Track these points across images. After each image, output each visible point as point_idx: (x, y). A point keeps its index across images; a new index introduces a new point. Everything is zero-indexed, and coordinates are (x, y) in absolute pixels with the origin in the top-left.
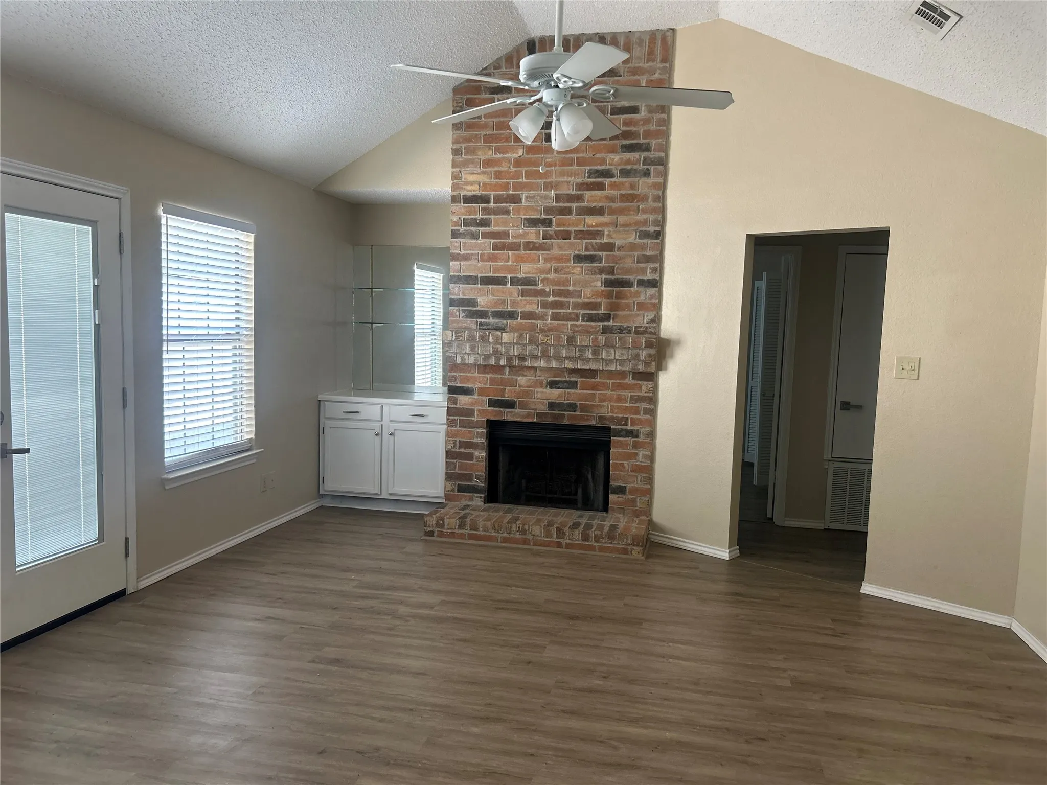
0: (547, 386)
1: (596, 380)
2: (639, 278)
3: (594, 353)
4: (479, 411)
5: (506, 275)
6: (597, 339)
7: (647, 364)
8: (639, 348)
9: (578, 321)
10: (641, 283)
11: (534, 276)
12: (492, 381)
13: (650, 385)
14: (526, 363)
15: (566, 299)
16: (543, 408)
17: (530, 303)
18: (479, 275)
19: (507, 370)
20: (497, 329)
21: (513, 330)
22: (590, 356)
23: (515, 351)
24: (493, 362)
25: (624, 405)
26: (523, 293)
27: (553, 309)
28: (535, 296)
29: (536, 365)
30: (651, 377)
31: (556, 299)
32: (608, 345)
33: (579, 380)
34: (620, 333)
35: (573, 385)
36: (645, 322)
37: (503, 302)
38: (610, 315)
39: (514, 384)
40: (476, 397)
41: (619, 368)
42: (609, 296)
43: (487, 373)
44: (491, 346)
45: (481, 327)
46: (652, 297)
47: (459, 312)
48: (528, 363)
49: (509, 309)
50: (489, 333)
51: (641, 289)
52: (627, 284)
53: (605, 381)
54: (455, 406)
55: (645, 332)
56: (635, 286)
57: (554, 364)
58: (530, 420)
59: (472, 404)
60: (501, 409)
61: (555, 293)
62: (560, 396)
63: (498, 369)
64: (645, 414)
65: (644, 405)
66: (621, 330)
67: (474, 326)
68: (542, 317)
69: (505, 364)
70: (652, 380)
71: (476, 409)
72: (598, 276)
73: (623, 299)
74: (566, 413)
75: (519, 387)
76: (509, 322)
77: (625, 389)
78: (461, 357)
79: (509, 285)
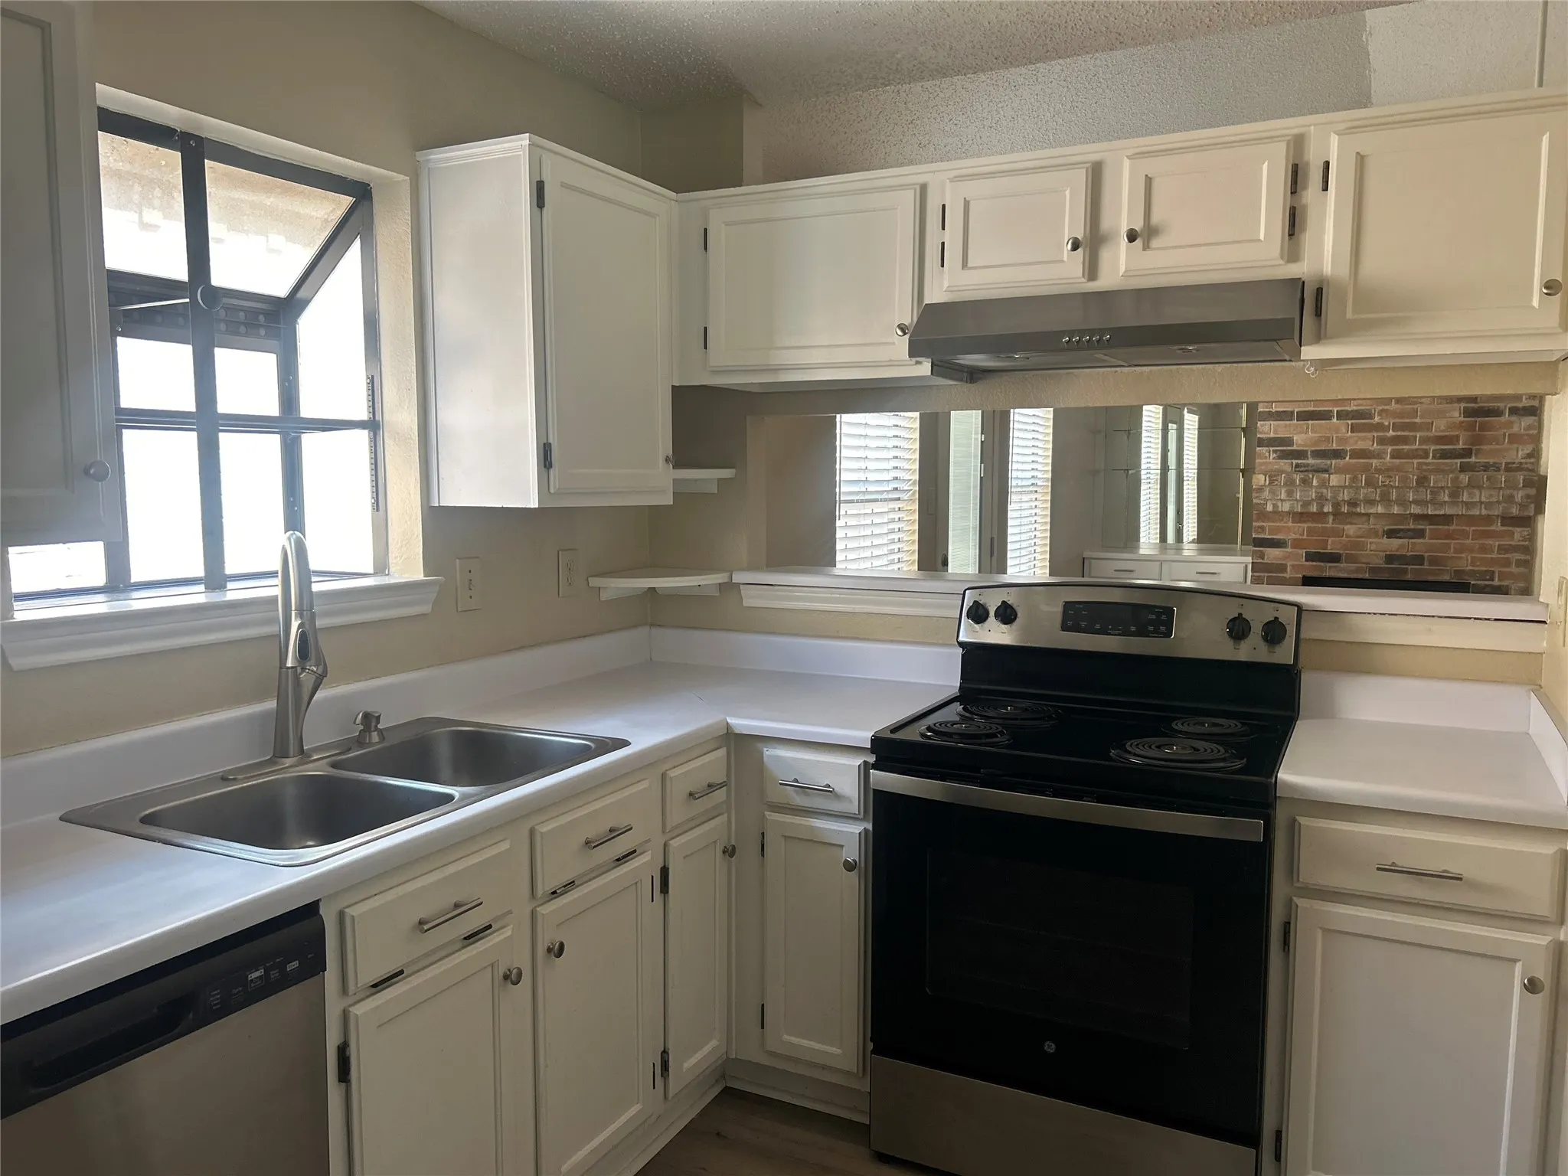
0: (1383, 536)
1: (1452, 527)
2: (1511, 405)
3: (1451, 496)
4: (1293, 566)
5: (1331, 409)
6: (1457, 478)
7: (1523, 506)
8: (1516, 488)
9: (1427, 458)
10: (1514, 411)
11: (1368, 408)
12: (1310, 531)
13: (1526, 531)
14: (1358, 510)
15: (1411, 434)
16: (1377, 561)
17: (1364, 439)
18: (1297, 410)
19: (1331, 518)
20: (1318, 470)
21: (1339, 471)
22: (1446, 499)
23: (1346, 495)
24: (1314, 509)
25: (1489, 556)
26: (1354, 429)
27: (1393, 445)
28: (1370, 431)
29: (1371, 511)
30: (1526, 522)
31: (1399, 433)
32: (1471, 485)
33: (1428, 527)
34: (1484, 471)
35: (1420, 534)
36: (1520, 456)
37: (1328, 439)
38: (1471, 450)
39: (1339, 534)
40: (1289, 550)
41: (1484, 512)
42: (1471, 427)
43: (1305, 522)
44: (1314, 491)
45: (1297, 469)
46: (1529, 427)
47: (1269, 453)
48: (1361, 509)
49: (1335, 446)
50: (1313, 476)
51: (1514, 418)
52: (1497, 413)
53: (1464, 528)
54: (1261, 561)
55: (1519, 469)
56: (1505, 414)
57: (1396, 510)
58: (1360, 576)
59: (1286, 558)
60: (1322, 564)
61: (1396, 427)
62: (1402, 546)
63: (1320, 516)
64: (1517, 566)
65: (1517, 556)
66: (1486, 467)
67: (1290, 469)
68: (1379, 455)
69: (1331, 510)
70: (1529, 526)
71: (1289, 564)
72: (1456, 405)
73: (1488, 430)
74: (1410, 567)
75: (1347, 537)
76: (1333, 462)
77: (1489, 537)
78: (1273, 504)
79: (1335, 420)
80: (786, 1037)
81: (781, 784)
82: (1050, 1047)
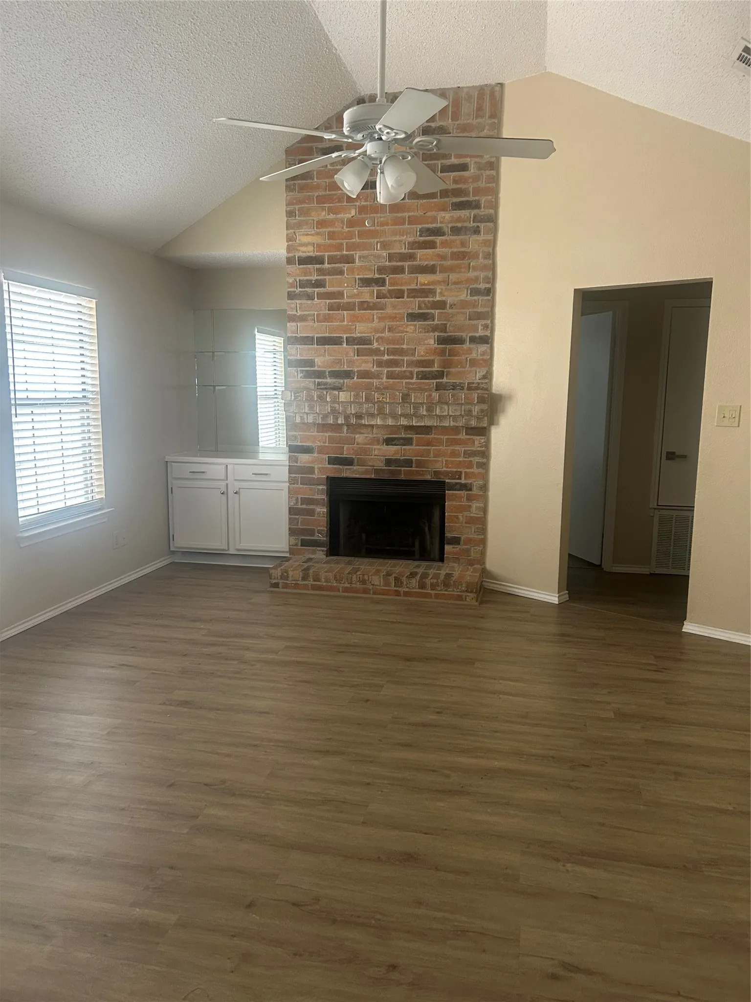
0: (383, 444)
1: (431, 436)
2: (470, 335)
3: (427, 410)
4: (319, 468)
5: (341, 335)
6: (430, 395)
7: (479, 419)
8: (472, 404)
9: (412, 378)
10: (473, 340)
11: (369, 335)
12: (331, 439)
13: (483, 440)
14: (363, 421)
15: (400, 358)
16: (381, 464)
17: (366, 362)
18: (316, 335)
19: (345, 428)
20: (334, 389)
21: (350, 389)
22: (425, 413)
23: (352, 410)
24: (331, 421)
25: (458, 459)
26: (359, 353)
27: (387, 368)
28: (371, 355)
29: (372, 423)
30: (483, 432)
31: (392, 357)
32: (442, 402)
33: (414, 436)
34: (453, 389)
35: (408, 442)
36: (477, 378)
37: (340, 362)
38: (443, 372)
39: (352, 441)
40: (316, 455)
41: (452, 424)
42: (442, 353)
43: (326, 432)
44: (329, 406)
45: (319, 387)
46: (483, 354)
47: (297, 372)
48: (365, 421)
49: (346, 368)
50: (327, 393)
51: (473, 346)
52: (460, 341)
53: (439, 436)
54: (296, 464)
55: (477, 388)
56: (467, 342)
57: (390, 422)
58: (368, 476)
59: (312, 462)
60: (341, 467)
61: (389, 352)
62: (396, 452)
63: (337, 427)
64: (477, 467)
65: (476, 459)
66: (454, 387)
67: (312, 386)
68: (378, 376)
69: (343, 422)
70: (484, 435)
71: (316, 467)
72: (431, 334)
73: (455, 356)
74: (403, 469)
75: (357, 444)
76: (345, 381)
77: (458, 444)
78: (301, 417)
79: (345, 345)
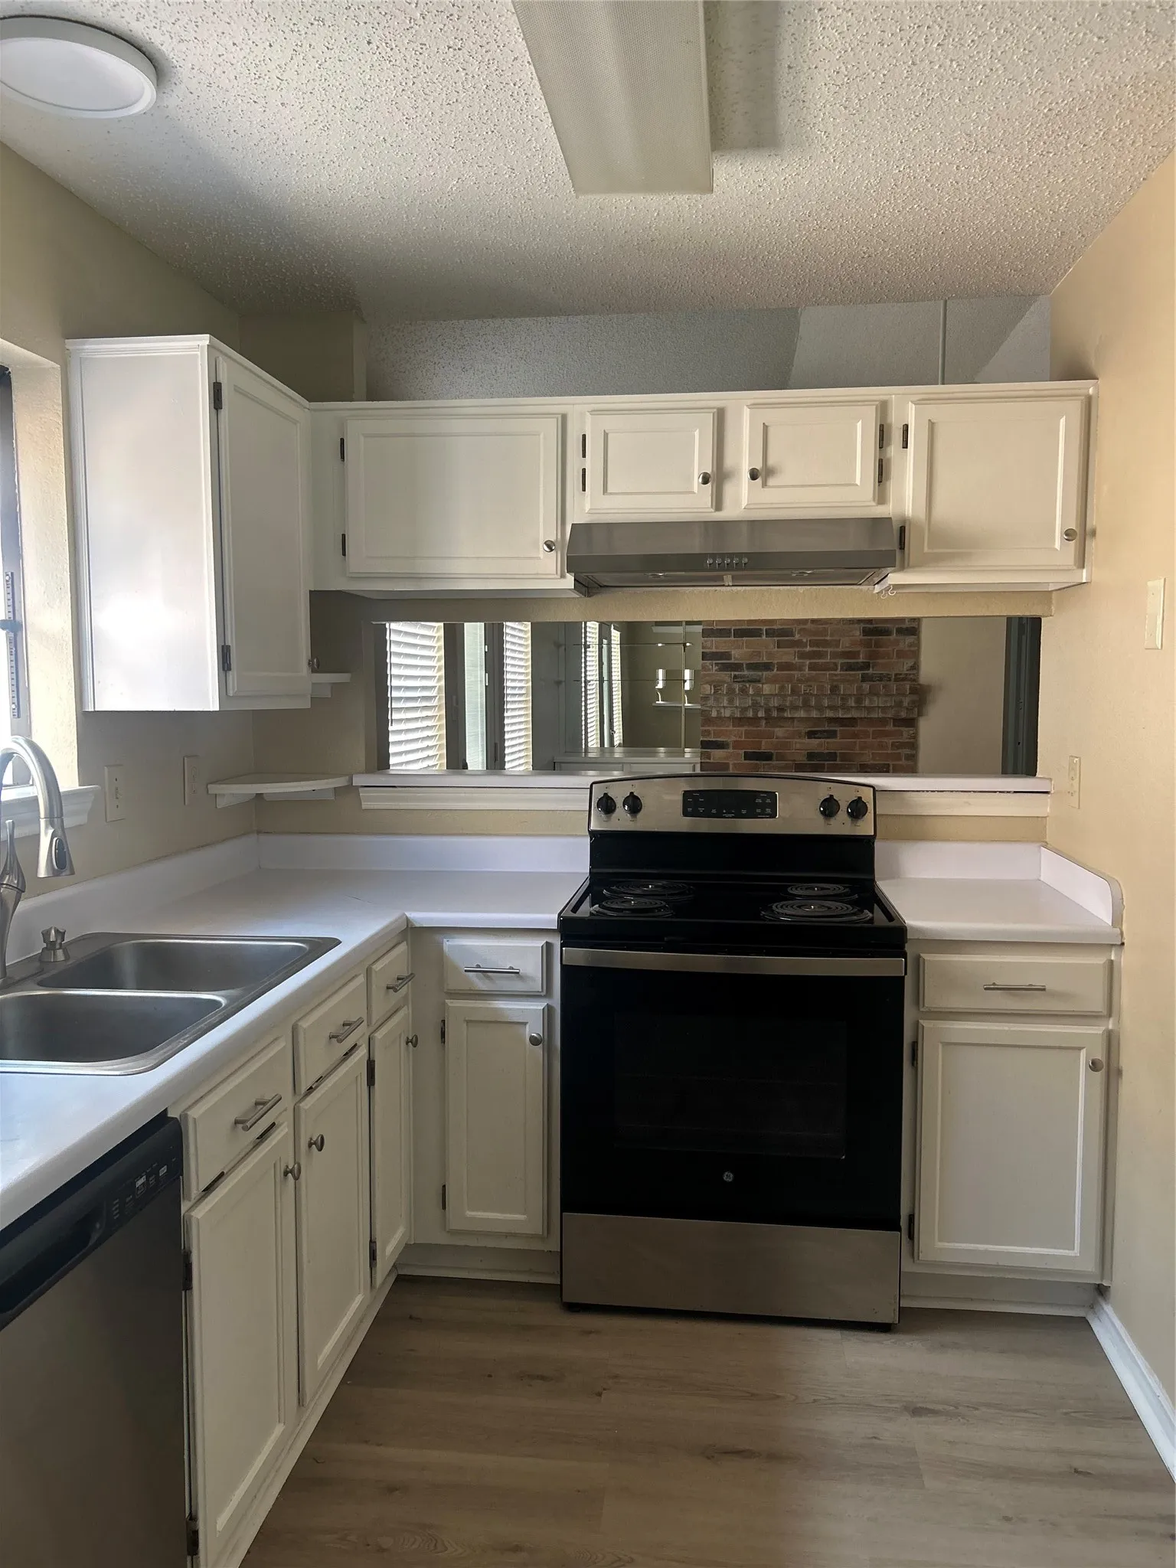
0: (805, 737)
1: (857, 728)
2: (897, 626)
3: (856, 702)
4: (734, 764)
5: (761, 627)
6: (860, 687)
7: (909, 710)
8: (904, 695)
9: (836, 670)
10: (900, 631)
11: (790, 627)
12: (747, 733)
13: (911, 731)
14: (785, 714)
15: (824, 649)
16: (801, 758)
17: (787, 654)
18: (733, 628)
19: (764, 722)
20: (754, 681)
21: (769, 681)
22: (853, 705)
23: (775, 702)
24: (750, 714)
25: (885, 752)
26: (779, 645)
27: (810, 659)
28: (792, 647)
29: (796, 715)
30: (911, 722)
31: (814, 649)
32: (873, 693)
33: (839, 729)
34: (880, 681)
35: (832, 734)
36: (905, 669)
37: (759, 654)
38: (869, 663)
39: (770, 736)
40: (731, 750)
41: (881, 715)
42: (868, 644)
43: (743, 726)
44: (750, 698)
45: (736, 680)
46: (911, 645)
47: (712, 665)
48: (787, 714)
49: (765, 660)
50: (749, 686)
51: (901, 637)
52: (886, 632)
53: (866, 729)
54: (708, 761)
55: (905, 679)
56: (893, 634)
57: (814, 714)
59: (728, 757)
60: (758, 762)
61: (813, 643)
62: (820, 746)
63: (755, 720)
64: (906, 759)
65: (907, 751)
66: (881, 678)
67: (728, 679)
68: (800, 668)
69: (763, 715)
70: (913, 726)
71: (731, 763)
72: (856, 625)
73: (881, 647)
74: (826, 763)
75: (777, 738)
76: (765, 673)
77: (886, 736)
78: (717, 711)
79: (764, 637)
80: (469, 1213)
81: (466, 971)
82: (728, 1177)
